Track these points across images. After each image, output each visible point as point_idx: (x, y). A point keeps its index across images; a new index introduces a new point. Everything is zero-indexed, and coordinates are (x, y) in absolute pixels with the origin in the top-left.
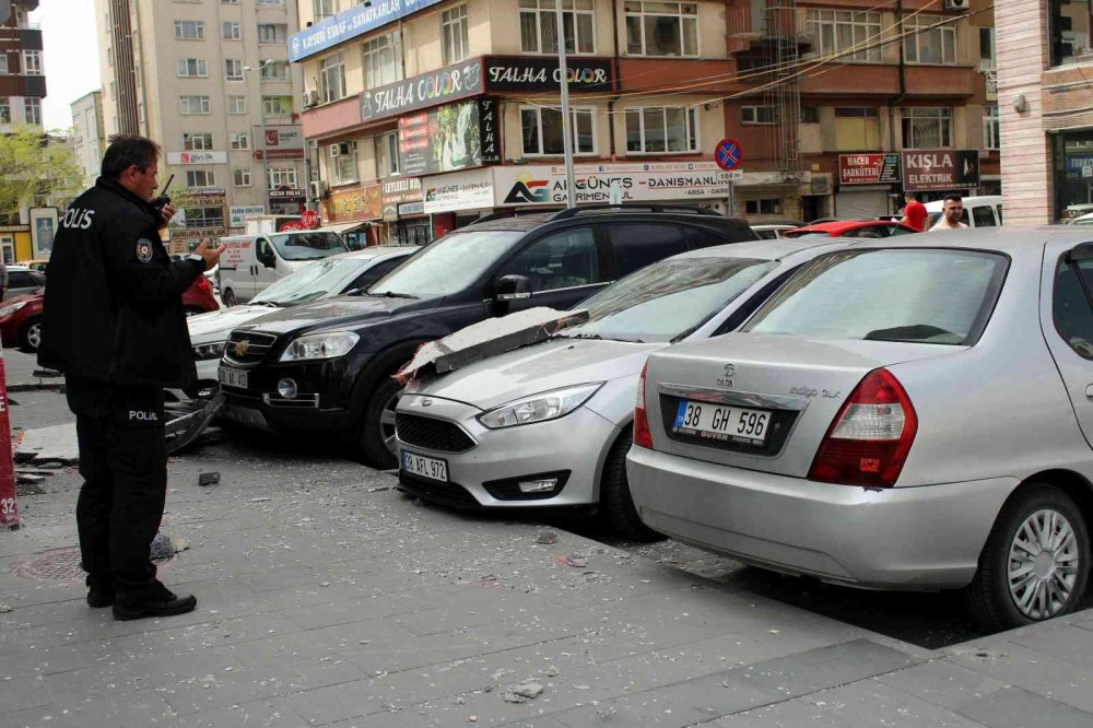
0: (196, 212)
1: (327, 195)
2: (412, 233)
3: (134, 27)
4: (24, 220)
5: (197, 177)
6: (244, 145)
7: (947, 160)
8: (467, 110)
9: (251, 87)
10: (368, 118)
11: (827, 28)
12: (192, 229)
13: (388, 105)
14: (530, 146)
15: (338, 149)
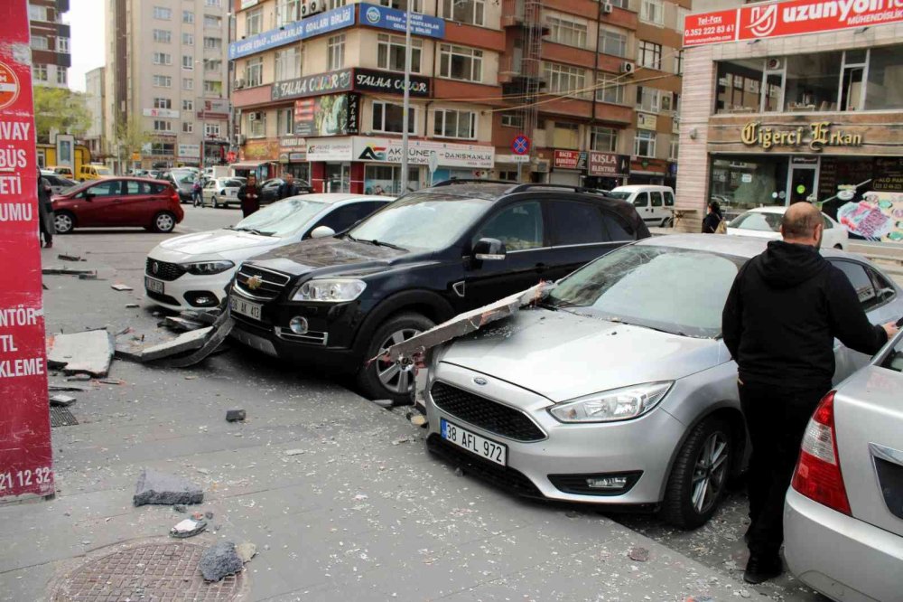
0: (159, 145)
1: (244, 144)
2: (297, 171)
3: (128, 30)
4: (52, 141)
5: (160, 125)
6: (190, 108)
7: (614, 160)
8: (340, 100)
9: (198, 74)
10: (276, 98)
11: (555, 75)
12: (155, 156)
13: (289, 92)
14: (377, 125)
15: (254, 116)
